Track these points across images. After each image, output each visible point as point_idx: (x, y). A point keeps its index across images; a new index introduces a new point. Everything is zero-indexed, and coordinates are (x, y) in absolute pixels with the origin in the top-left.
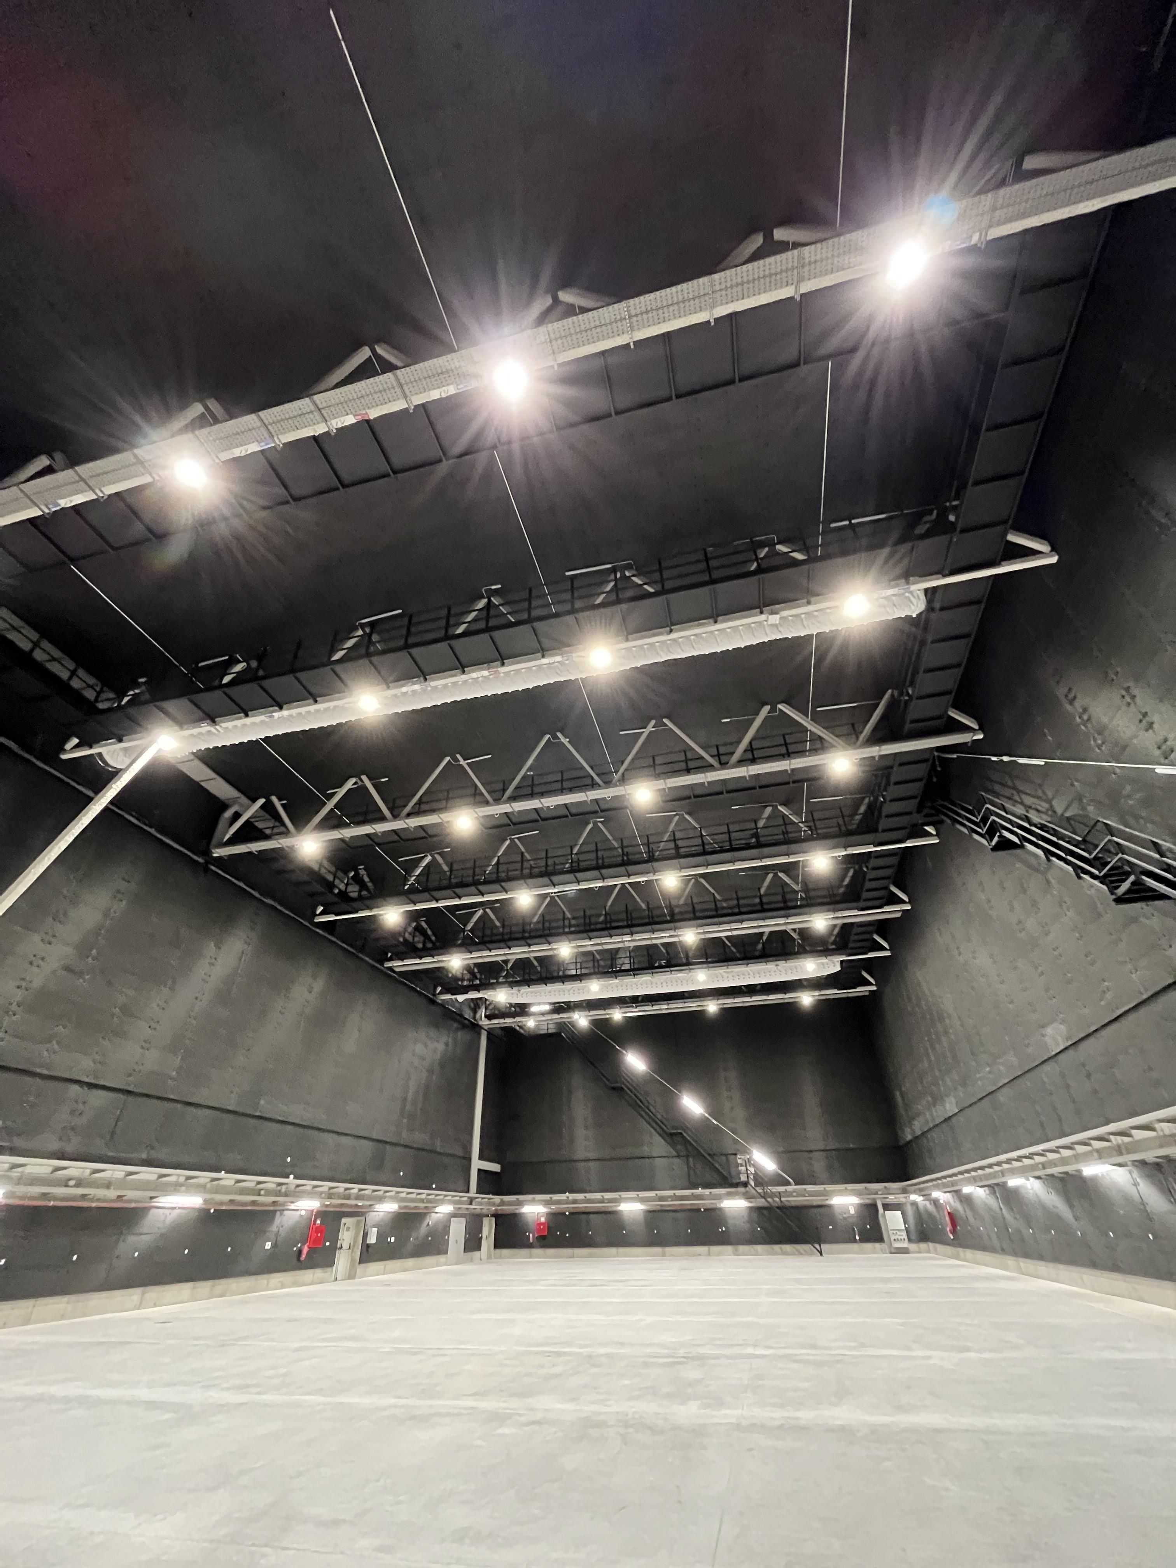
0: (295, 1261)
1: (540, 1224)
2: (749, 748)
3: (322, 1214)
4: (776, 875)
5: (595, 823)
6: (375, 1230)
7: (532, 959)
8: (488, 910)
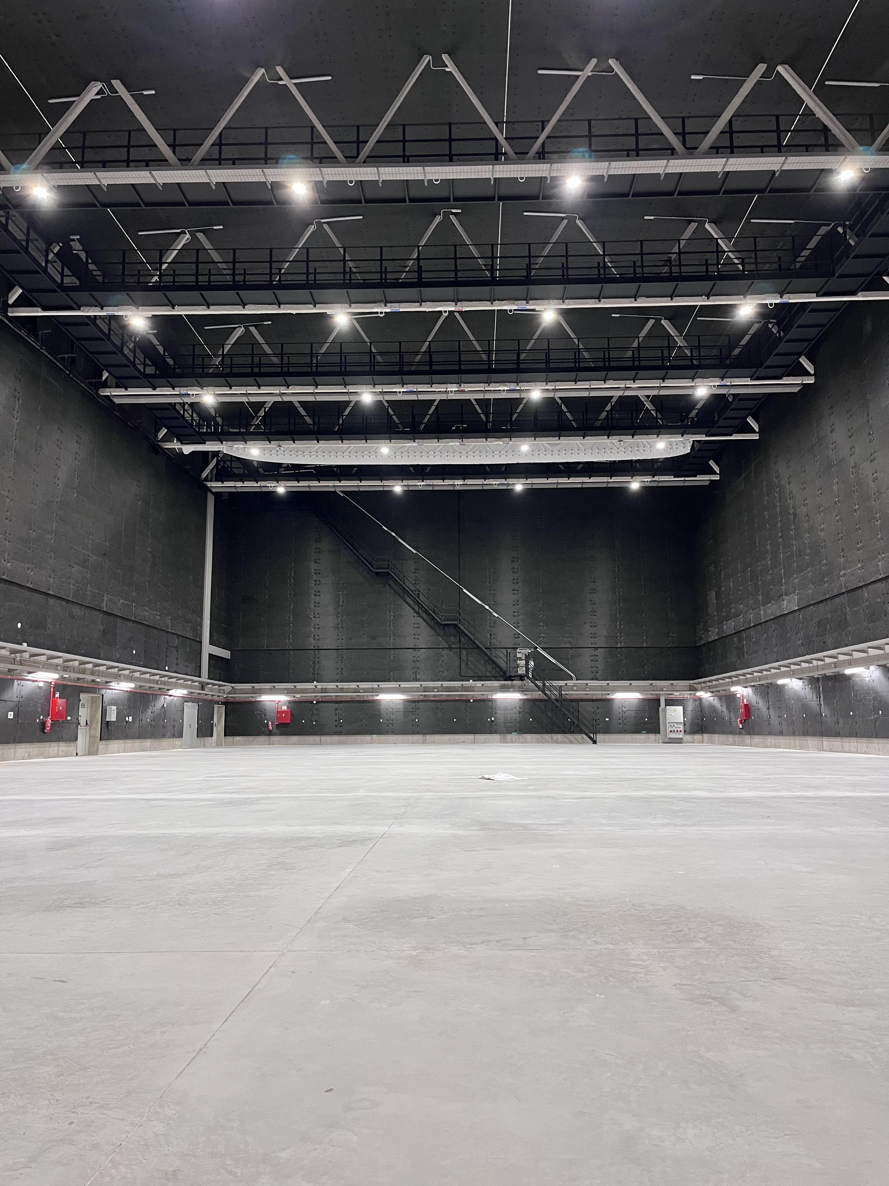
0: (39, 733)
1: (279, 713)
2: (727, 130)
3: (60, 687)
4: (658, 323)
5: (446, 215)
6: (114, 708)
7: (297, 405)
8: (252, 329)
